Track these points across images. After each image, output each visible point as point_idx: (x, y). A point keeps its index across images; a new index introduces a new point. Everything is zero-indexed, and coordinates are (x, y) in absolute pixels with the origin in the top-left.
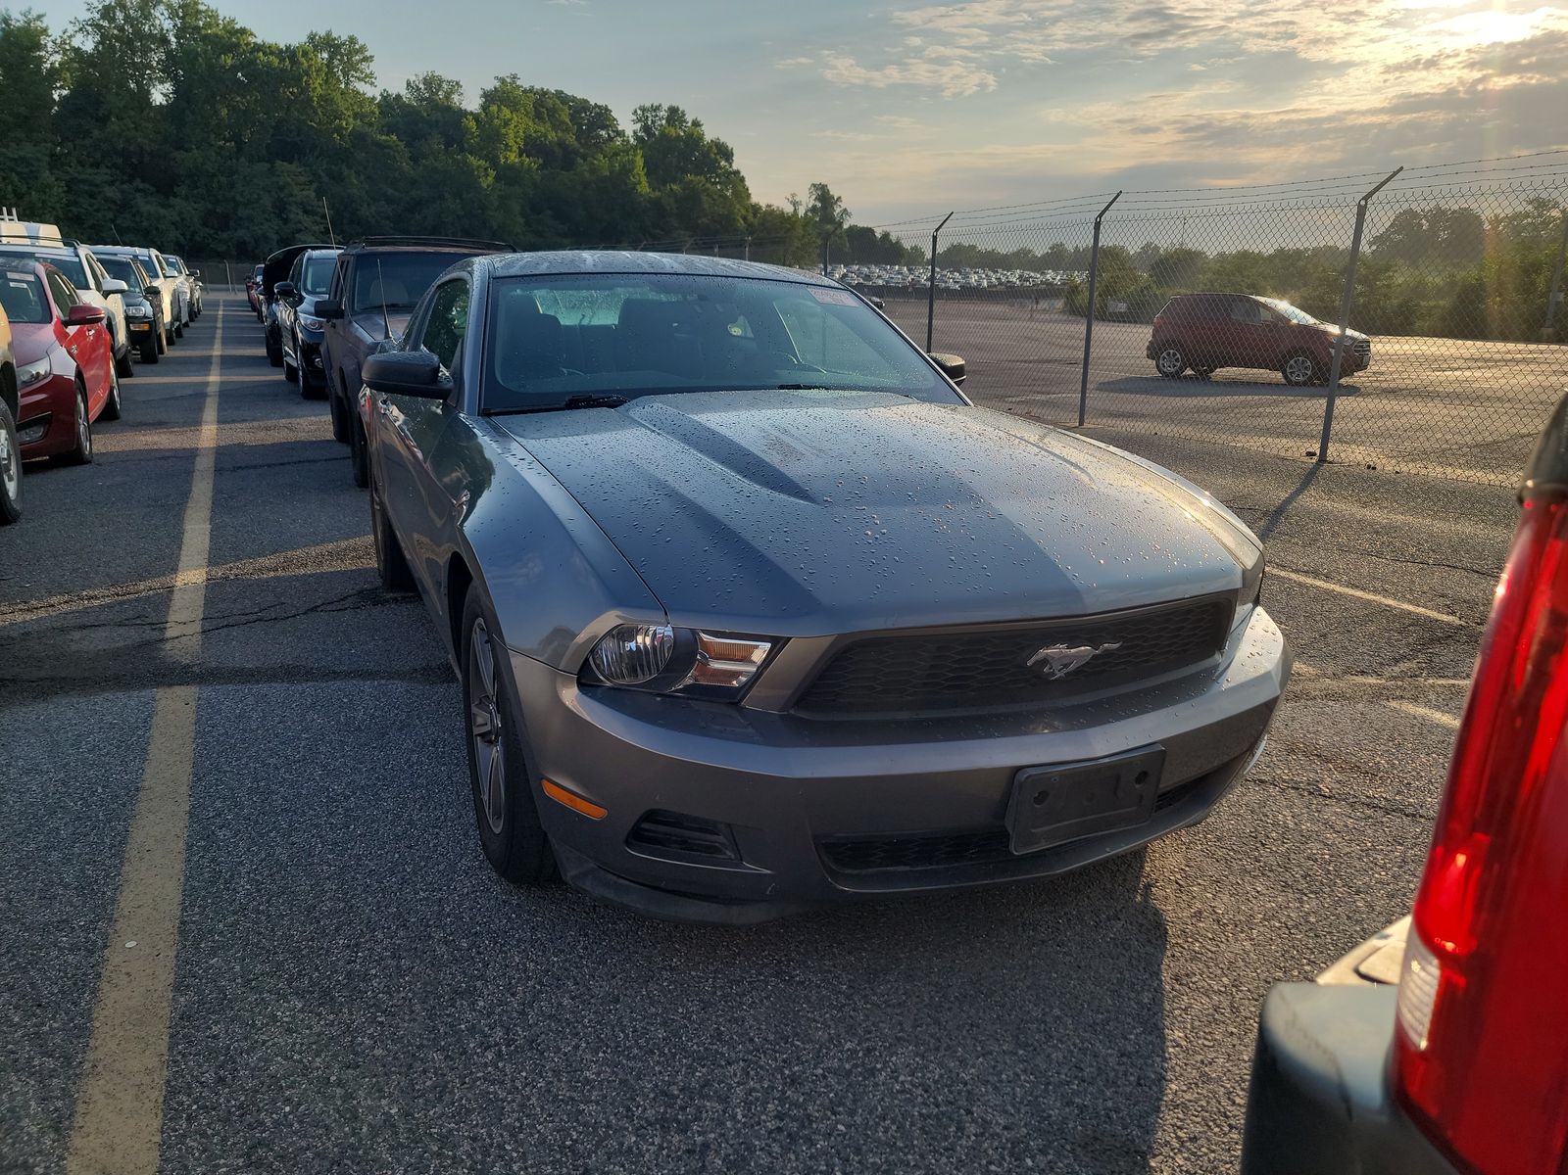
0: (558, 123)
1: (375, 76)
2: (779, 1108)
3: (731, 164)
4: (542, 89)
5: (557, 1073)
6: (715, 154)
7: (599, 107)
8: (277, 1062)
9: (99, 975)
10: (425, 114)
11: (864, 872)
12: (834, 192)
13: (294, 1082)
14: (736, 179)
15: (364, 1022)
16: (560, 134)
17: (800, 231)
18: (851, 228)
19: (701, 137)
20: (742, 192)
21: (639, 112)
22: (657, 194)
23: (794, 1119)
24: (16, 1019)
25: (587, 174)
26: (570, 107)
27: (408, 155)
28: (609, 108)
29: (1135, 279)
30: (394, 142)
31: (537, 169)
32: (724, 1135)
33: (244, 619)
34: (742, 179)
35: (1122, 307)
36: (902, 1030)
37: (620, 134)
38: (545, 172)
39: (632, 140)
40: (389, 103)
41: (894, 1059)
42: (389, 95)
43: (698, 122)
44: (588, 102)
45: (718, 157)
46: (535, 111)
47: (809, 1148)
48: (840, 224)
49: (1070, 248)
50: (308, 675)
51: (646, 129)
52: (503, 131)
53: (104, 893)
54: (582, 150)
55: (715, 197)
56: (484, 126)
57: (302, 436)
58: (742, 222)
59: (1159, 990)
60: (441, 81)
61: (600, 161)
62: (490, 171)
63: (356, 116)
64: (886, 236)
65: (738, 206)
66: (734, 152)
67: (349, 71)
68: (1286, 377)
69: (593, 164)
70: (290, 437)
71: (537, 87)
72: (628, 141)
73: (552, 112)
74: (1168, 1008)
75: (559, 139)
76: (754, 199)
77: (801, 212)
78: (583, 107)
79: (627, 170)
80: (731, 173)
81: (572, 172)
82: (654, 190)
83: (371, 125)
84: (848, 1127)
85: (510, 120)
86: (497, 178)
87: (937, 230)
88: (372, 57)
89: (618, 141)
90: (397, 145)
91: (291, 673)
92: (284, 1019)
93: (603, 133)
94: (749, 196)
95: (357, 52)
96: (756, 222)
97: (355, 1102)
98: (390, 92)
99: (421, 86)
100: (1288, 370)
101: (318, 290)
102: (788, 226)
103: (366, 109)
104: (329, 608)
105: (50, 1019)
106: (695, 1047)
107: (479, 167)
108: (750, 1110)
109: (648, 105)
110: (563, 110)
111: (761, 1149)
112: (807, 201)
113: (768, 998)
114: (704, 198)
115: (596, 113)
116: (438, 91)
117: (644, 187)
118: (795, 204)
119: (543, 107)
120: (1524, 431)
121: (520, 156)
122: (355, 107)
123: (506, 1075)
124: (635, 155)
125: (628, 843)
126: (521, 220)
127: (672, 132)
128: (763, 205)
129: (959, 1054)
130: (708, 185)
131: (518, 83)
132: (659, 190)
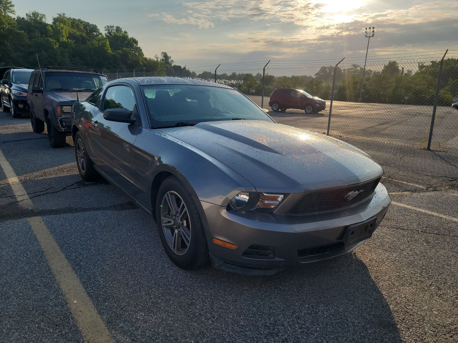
0: (79, 29)
1: (15, 11)
2: (299, 326)
3: (137, 45)
4: (74, 18)
5: (233, 324)
6: (132, 42)
7: (93, 25)
8: (148, 332)
9: (71, 313)
10: (33, 24)
11: (304, 257)
12: (169, 55)
13: (156, 337)
14: (139, 50)
15: (167, 317)
16: (80, 33)
17: (160, 66)
18: (175, 66)
19: (127, 37)
20: (141, 54)
21: (106, 27)
22: (114, 53)
23: (304, 328)
24: (51, 331)
25: (91, 46)
26: (83, 25)
27: (28, 37)
28: (97, 26)
29: (256, 83)
30: (23, 33)
31: (73, 44)
32: (289, 335)
33: (42, 193)
34: (141, 50)
35: (254, 91)
36: (317, 300)
37: (100, 34)
38: (76, 44)
39: (104, 36)
40: (20, 21)
41: (320, 308)
42: (20, 18)
43: (126, 32)
44: (89, 23)
45: (133, 43)
46: (72, 25)
47: (313, 336)
48: (171, 65)
49: (237, 74)
50: (76, 210)
51: (109, 33)
52: (61, 31)
53: (54, 286)
54: (88, 38)
55: (133, 55)
56: (54, 29)
57: (20, 131)
58: (142, 63)
59: (373, 281)
60: (38, 14)
61: (95, 42)
62: (57, 43)
63: (9, 24)
64: (185, 68)
65: (140, 58)
66: (138, 41)
67: (6, 9)
68: (306, 112)
69: (92, 43)
70: (16, 131)
71: (72, 17)
72: (103, 36)
73: (78, 26)
74: (378, 286)
75: (80, 34)
76: (145, 56)
77: (159, 60)
78: (88, 25)
79: (104, 45)
80: (137, 48)
81: (85, 45)
82: (113, 52)
83: (14, 27)
84: (320, 328)
85: (63, 27)
86: (60, 46)
87: (216, 69)
88: (14, 5)
89: (100, 36)
90: (24, 34)
91: (70, 210)
92: (141, 319)
93: (95, 33)
94: (143, 55)
95: (9, 3)
96: (146, 63)
97: (179, 341)
98: (20, 17)
99: (32, 15)
100: (306, 110)
101: (17, 82)
102: (156, 64)
103: (12, 22)
104: (69, 188)
105: (63, 329)
106: (266, 312)
107: (53, 42)
108: (291, 327)
109: (109, 25)
110: (81, 25)
111: (301, 338)
112: (160, 57)
113: (277, 295)
114: (129, 55)
115: (92, 27)
116: (37, 17)
117: (110, 51)
118: (157, 58)
119: (74, 24)
120: (370, 126)
121: (67, 39)
122: (8, 21)
123: (218, 327)
124: (106, 41)
125: (243, 255)
126: (69, 60)
127: (118, 34)
128: (148, 58)
129: (335, 305)
130: (130, 51)
131: (65, 16)
132: (115, 52)
